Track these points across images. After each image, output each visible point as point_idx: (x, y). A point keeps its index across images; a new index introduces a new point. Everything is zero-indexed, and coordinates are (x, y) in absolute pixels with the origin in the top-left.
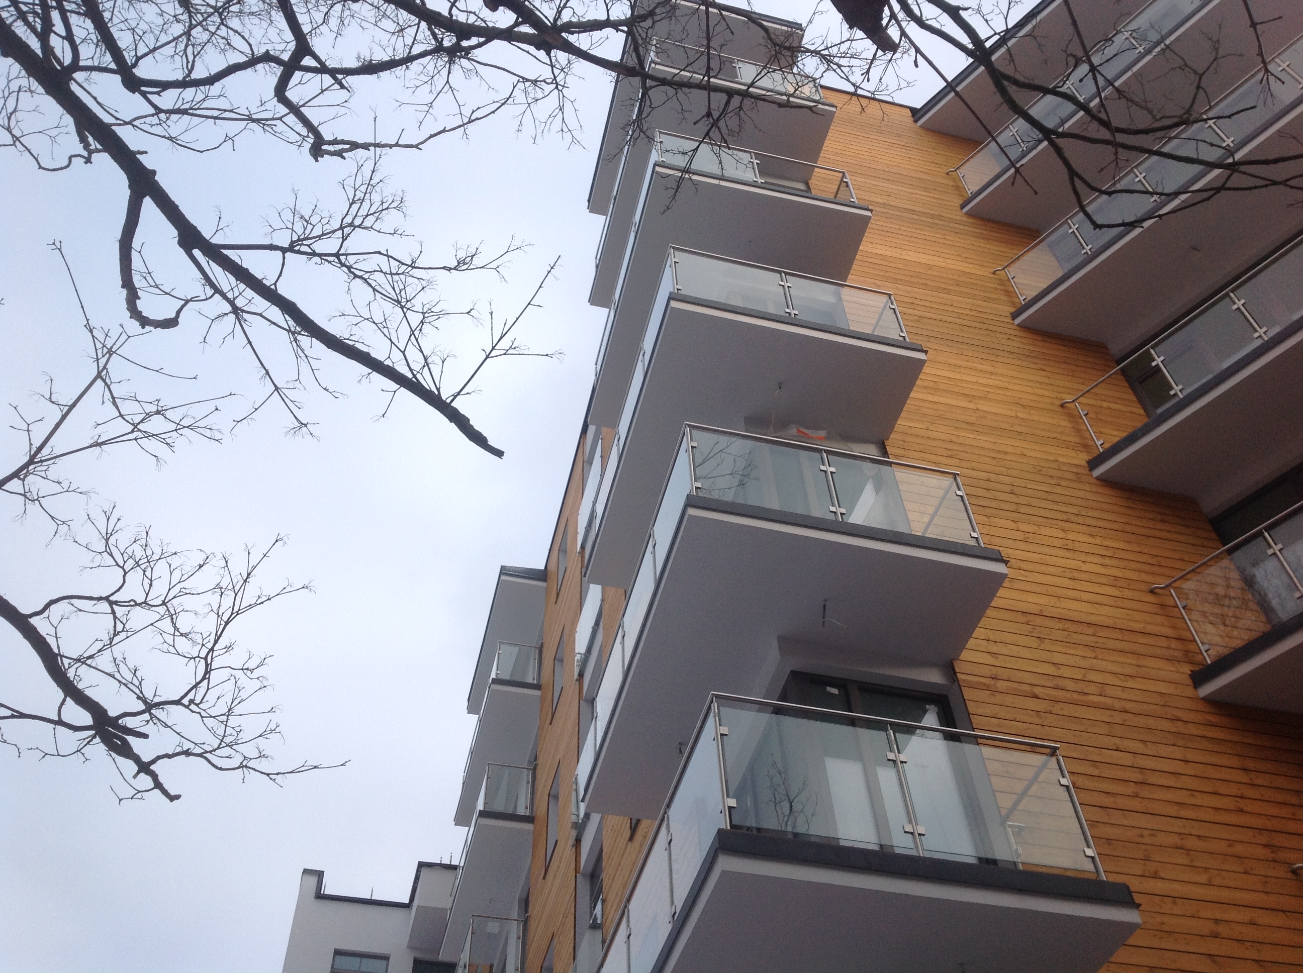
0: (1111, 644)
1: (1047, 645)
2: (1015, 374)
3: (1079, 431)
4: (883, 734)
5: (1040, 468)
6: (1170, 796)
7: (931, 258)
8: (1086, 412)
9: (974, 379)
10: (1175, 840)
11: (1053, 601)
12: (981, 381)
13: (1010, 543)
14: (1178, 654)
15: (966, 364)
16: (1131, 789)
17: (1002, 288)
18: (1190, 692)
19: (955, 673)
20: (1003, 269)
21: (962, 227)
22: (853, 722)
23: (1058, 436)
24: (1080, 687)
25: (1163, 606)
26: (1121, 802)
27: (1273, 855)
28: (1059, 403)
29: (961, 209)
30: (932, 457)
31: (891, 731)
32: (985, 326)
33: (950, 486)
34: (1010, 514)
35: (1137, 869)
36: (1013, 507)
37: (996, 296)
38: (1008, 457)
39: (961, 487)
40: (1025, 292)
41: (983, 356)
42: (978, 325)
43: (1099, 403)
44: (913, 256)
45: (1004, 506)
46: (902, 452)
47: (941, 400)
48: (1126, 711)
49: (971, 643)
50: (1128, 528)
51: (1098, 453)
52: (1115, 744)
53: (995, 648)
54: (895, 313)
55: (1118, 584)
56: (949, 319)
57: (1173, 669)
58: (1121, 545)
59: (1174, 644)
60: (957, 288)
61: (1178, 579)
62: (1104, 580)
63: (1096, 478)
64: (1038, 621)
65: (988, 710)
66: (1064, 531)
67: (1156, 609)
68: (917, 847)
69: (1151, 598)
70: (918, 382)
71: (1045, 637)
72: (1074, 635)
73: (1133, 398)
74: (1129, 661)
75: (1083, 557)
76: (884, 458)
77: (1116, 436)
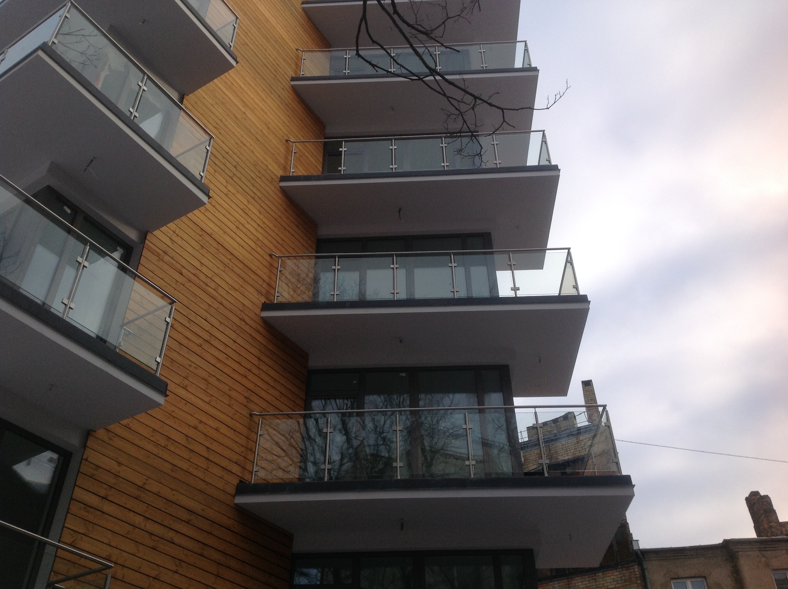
0: (236, 269)
1: (203, 252)
2: (275, 109)
3: (286, 158)
4: (83, 246)
5: (257, 164)
6: (217, 354)
7: (271, 16)
8: (295, 151)
9: (252, 96)
10: (204, 375)
11: (221, 232)
12: (256, 100)
13: (218, 191)
14: (264, 291)
15: (253, 85)
16: (199, 341)
17: (296, 61)
18: (258, 311)
19: (145, 239)
20: (302, 51)
21: (296, 13)
22: (69, 231)
23: (276, 154)
24: (207, 281)
25: (271, 265)
26: (191, 345)
27: (247, 403)
28: (286, 138)
29: (302, 4)
30: (205, 121)
31: (88, 247)
32: (275, 74)
33: (205, 142)
34: (226, 176)
35: (177, 380)
36: (231, 175)
37: (290, 62)
38: (245, 148)
39: (211, 147)
40: (305, 71)
41: (265, 89)
42: (272, 69)
43: (304, 151)
44: (262, 8)
45: (227, 171)
46: (191, 107)
47: (230, 95)
48: (221, 304)
49: (164, 229)
50: (279, 220)
51: (289, 175)
52: (206, 316)
53: (175, 238)
54: (234, 30)
55: (257, 242)
56: (260, 56)
57: (257, 297)
58: (271, 226)
59: (265, 285)
60: (273, 43)
61: (285, 257)
62: (252, 237)
63: (280, 186)
64: (207, 238)
65: (151, 267)
66: (248, 201)
67: (267, 264)
68: (64, 313)
69: (268, 258)
70: (223, 76)
71: (205, 247)
72: (221, 255)
73: (321, 160)
74: (239, 282)
75: (249, 220)
76: (179, 103)
77: (301, 172)
